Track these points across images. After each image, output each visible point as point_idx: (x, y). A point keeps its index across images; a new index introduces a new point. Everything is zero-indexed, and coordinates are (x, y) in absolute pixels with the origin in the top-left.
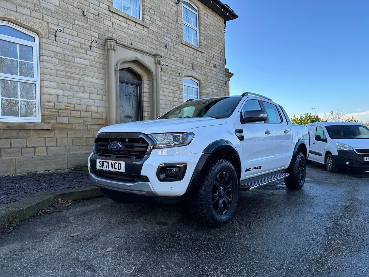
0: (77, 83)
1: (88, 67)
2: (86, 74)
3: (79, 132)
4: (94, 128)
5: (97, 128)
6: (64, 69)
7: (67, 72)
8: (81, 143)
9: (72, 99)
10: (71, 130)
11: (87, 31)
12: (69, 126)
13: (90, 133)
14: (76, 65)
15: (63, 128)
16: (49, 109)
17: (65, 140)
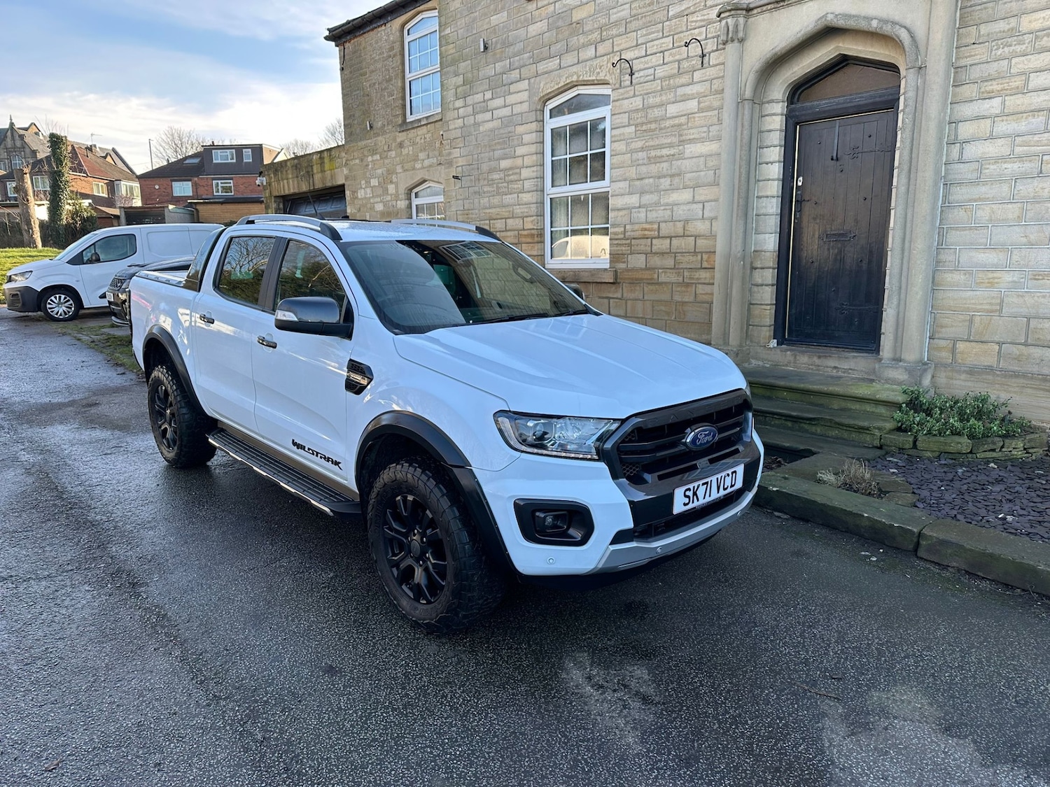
0: (667, 170)
1: (694, 118)
2: (688, 137)
3: (665, 289)
4: (698, 279)
5: (705, 278)
6: (644, 144)
7: (648, 148)
8: (668, 313)
9: (656, 210)
10: (651, 282)
11: (694, 19)
12: (646, 275)
13: (689, 290)
14: (668, 123)
15: (637, 279)
16: (616, 239)
17: (639, 305)
